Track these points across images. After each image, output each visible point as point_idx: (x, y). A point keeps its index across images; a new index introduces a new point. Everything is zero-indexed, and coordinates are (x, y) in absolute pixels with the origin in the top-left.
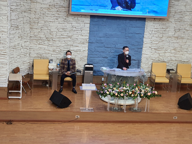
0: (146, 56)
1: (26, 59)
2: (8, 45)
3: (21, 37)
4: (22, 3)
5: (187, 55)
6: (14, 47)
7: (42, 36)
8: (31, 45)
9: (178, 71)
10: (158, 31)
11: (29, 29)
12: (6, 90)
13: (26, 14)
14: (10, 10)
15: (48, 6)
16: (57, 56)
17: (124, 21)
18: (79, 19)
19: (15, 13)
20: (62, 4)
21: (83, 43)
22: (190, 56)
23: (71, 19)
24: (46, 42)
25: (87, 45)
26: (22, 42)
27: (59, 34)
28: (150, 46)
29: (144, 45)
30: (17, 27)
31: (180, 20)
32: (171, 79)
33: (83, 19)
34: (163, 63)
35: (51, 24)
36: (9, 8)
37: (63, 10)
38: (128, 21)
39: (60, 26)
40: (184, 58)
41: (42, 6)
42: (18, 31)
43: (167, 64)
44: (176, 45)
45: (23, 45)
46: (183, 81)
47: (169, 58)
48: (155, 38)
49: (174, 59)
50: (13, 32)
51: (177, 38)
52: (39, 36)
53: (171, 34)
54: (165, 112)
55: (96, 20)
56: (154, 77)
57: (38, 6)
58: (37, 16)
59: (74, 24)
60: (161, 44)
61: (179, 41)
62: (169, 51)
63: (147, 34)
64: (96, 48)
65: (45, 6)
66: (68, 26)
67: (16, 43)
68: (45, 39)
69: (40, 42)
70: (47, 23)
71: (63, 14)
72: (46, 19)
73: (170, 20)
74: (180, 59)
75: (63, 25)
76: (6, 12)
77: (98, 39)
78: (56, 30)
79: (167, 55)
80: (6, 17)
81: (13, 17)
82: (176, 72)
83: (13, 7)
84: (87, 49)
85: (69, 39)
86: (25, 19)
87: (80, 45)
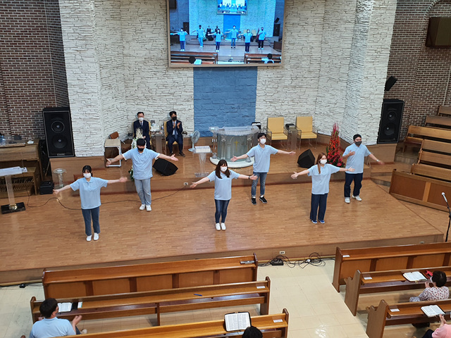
0: (260, 110)
1: (123, 123)
2: (100, 108)
3: (115, 97)
4: (113, 58)
5: (307, 106)
6: (109, 110)
7: (139, 95)
8: (128, 106)
9: (298, 126)
10: (272, 81)
11: (123, 88)
12: (103, 159)
13: (119, 71)
14: (98, 67)
15: (144, 59)
16: (159, 117)
17: (233, 72)
18: (181, 72)
19: (105, 70)
20: (160, 56)
21: (188, 101)
22: (310, 107)
23: (171, 73)
24: (145, 102)
25: (192, 102)
26: (117, 104)
27: (159, 92)
28: (264, 98)
29: (257, 99)
30: (110, 86)
31: (297, 67)
32: (289, 135)
33: (186, 72)
34: (280, 117)
35: (149, 80)
36: (98, 65)
37: (162, 63)
38: (237, 72)
39: (159, 82)
40: (304, 110)
41: (137, 60)
42: (111, 91)
43: (285, 118)
44: (294, 96)
45: (119, 106)
46: (303, 136)
47: (287, 111)
48: (269, 89)
49: (292, 111)
50: (106, 92)
51: (295, 87)
52: (136, 95)
53: (287, 83)
54: (283, 172)
55: (200, 72)
56: (269, 134)
57: (132, 60)
58: (132, 72)
59: (176, 79)
60: (276, 95)
61: (297, 90)
62: (286, 103)
63: (259, 86)
64: (203, 105)
65: (140, 60)
66: (169, 81)
67: (110, 105)
68: (143, 98)
69: (138, 101)
70: (144, 80)
71: (162, 68)
72: (143, 74)
73: (285, 67)
74: (299, 111)
75: (163, 80)
76: (94, 70)
77: (205, 94)
78: (155, 87)
79: (284, 107)
80: (94, 76)
81: (104, 75)
82: (296, 127)
83: (103, 64)
84: (193, 107)
85: (171, 97)
86: (118, 76)
87: (184, 103)
